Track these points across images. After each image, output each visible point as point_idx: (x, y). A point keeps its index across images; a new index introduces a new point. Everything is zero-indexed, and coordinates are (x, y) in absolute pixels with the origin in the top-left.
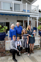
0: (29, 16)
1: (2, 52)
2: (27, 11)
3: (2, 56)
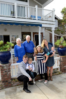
0: (41, 26)
3: (6, 87)
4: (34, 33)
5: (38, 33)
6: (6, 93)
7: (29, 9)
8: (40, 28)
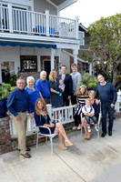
0: (55, 47)
1: (4, 143)
2: (48, 34)
5: (49, 58)
6: (5, 161)
7: (33, 16)
8: (53, 51)
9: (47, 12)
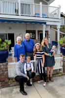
1: (4, 81)
2: (41, 16)
3: (3, 86)
4: (39, 31)
9: (41, 3)
